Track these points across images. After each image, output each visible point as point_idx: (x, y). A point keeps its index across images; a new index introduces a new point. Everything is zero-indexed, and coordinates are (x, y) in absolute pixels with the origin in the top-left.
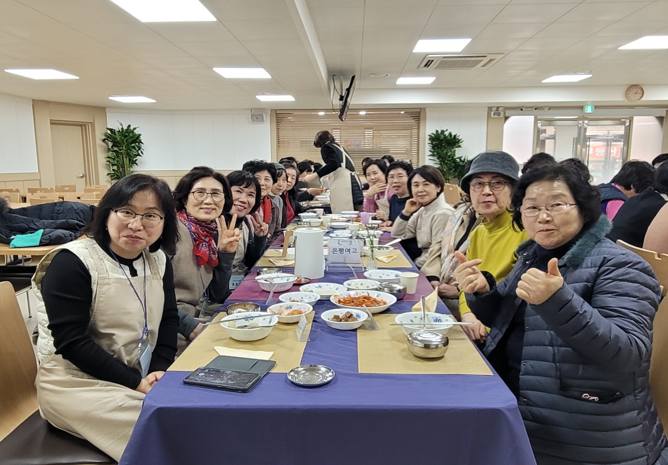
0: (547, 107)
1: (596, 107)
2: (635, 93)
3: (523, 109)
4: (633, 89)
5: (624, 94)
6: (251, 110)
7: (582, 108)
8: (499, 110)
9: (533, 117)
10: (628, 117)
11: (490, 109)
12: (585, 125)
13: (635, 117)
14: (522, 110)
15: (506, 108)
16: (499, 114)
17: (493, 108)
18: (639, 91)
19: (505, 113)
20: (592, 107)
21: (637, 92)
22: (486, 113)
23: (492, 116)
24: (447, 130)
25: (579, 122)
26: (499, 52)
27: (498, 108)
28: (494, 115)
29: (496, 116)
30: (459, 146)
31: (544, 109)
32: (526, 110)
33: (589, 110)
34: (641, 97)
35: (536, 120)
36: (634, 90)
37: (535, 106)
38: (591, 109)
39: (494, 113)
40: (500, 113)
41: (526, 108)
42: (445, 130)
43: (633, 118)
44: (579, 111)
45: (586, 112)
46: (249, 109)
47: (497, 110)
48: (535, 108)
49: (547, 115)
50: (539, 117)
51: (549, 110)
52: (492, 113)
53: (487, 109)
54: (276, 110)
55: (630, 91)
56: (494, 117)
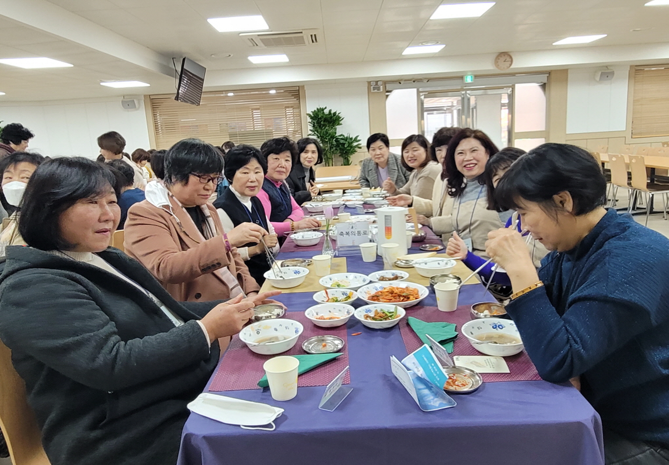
0: (425, 79)
1: (476, 77)
2: (504, 61)
3: (402, 82)
4: (501, 57)
5: (494, 62)
6: (124, 97)
7: (462, 78)
8: (379, 84)
9: (414, 90)
11: (369, 83)
12: (468, 95)
13: (517, 85)
14: (400, 83)
15: (385, 83)
16: (379, 89)
17: (372, 82)
18: (508, 59)
19: (385, 87)
20: (472, 77)
21: (506, 59)
22: (367, 88)
23: (372, 91)
24: (326, 108)
25: (461, 93)
26: (313, 27)
27: (377, 82)
28: (374, 90)
29: (376, 91)
30: (339, 124)
31: (423, 81)
32: (404, 83)
33: (469, 79)
34: (511, 65)
35: (418, 92)
36: (502, 59)
37: (413, 79)
38: (470, 79)
39: (373, 87)
40: (380, 87)
41: (404, 81)
42: (324, 108)
43: (514, 85)
44: (458, 81)
45: (466, 82)
46: (121, 96)
47: (377, 84)
48: (413, 80)
49: (428, 87)
50: (420, 90)
51: (428, 81)
52: (372, 87)
53: (367, 84)
54: (150, 95)
55: (499, 59)
56: (374, 91)
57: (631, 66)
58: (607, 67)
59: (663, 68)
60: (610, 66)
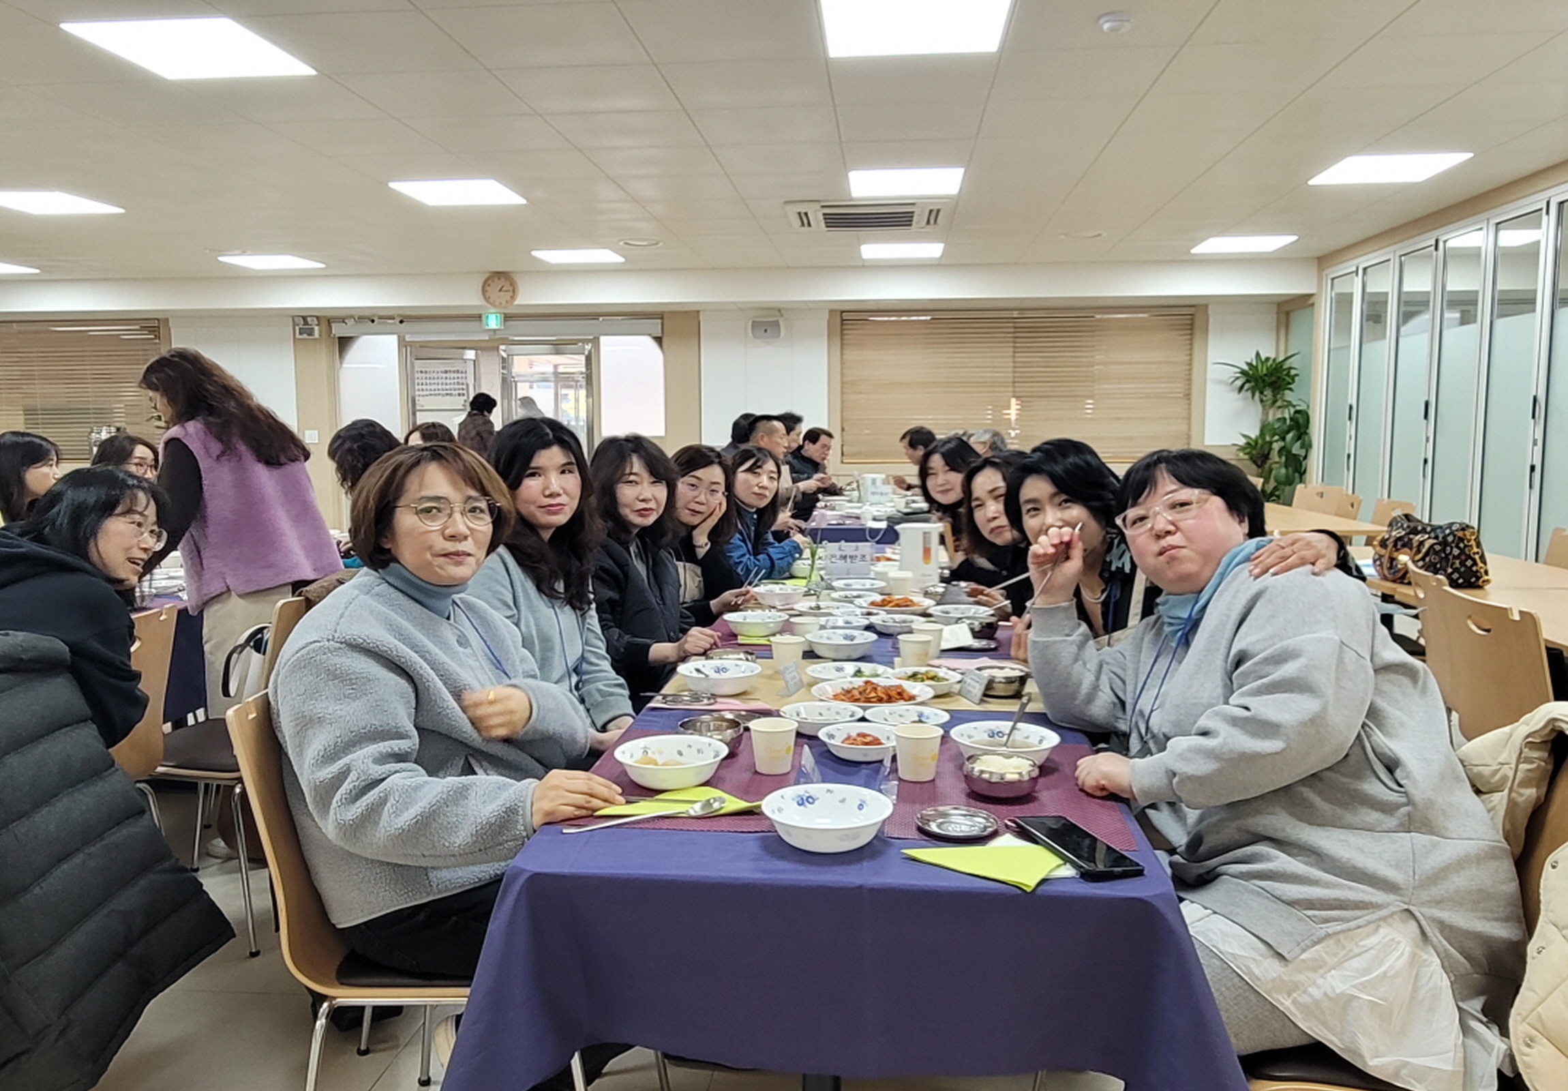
2: (500, 290)
4: (493, 281)
5: (480, 292)
9: (394, 338)
10: (591, 337)
11: (292, 319)
13: (603, 339)
15: (329, 321)
16: (311, 333)
17: (296, 319)
18: (508, 286)
19: (330, 328)
20: (497, 317)
21: (502, 287)
22: (291, 328)
23: (298, 336)
27: (305, 318)
28: (300, 334)
29: (305, 336)
32: (379, 323)
33: (491, 322)
34: (513, 298)
35: (401, 345)
36: (497, 284)
38: (495, 321)
39: (301, 329)
40: (313, 328)
41: (380, 318)
43: (598, 339)
44: (473, 325)
45: (486, 327)
47: (309, 324)
50: (408, 338)
52: (298, 328)
53: (288, 323)
55: (490, 285)
56: (301, 337)
57: (831, 312)
58: (779, 310)
59: (929, 318)
60: (787, 309)
